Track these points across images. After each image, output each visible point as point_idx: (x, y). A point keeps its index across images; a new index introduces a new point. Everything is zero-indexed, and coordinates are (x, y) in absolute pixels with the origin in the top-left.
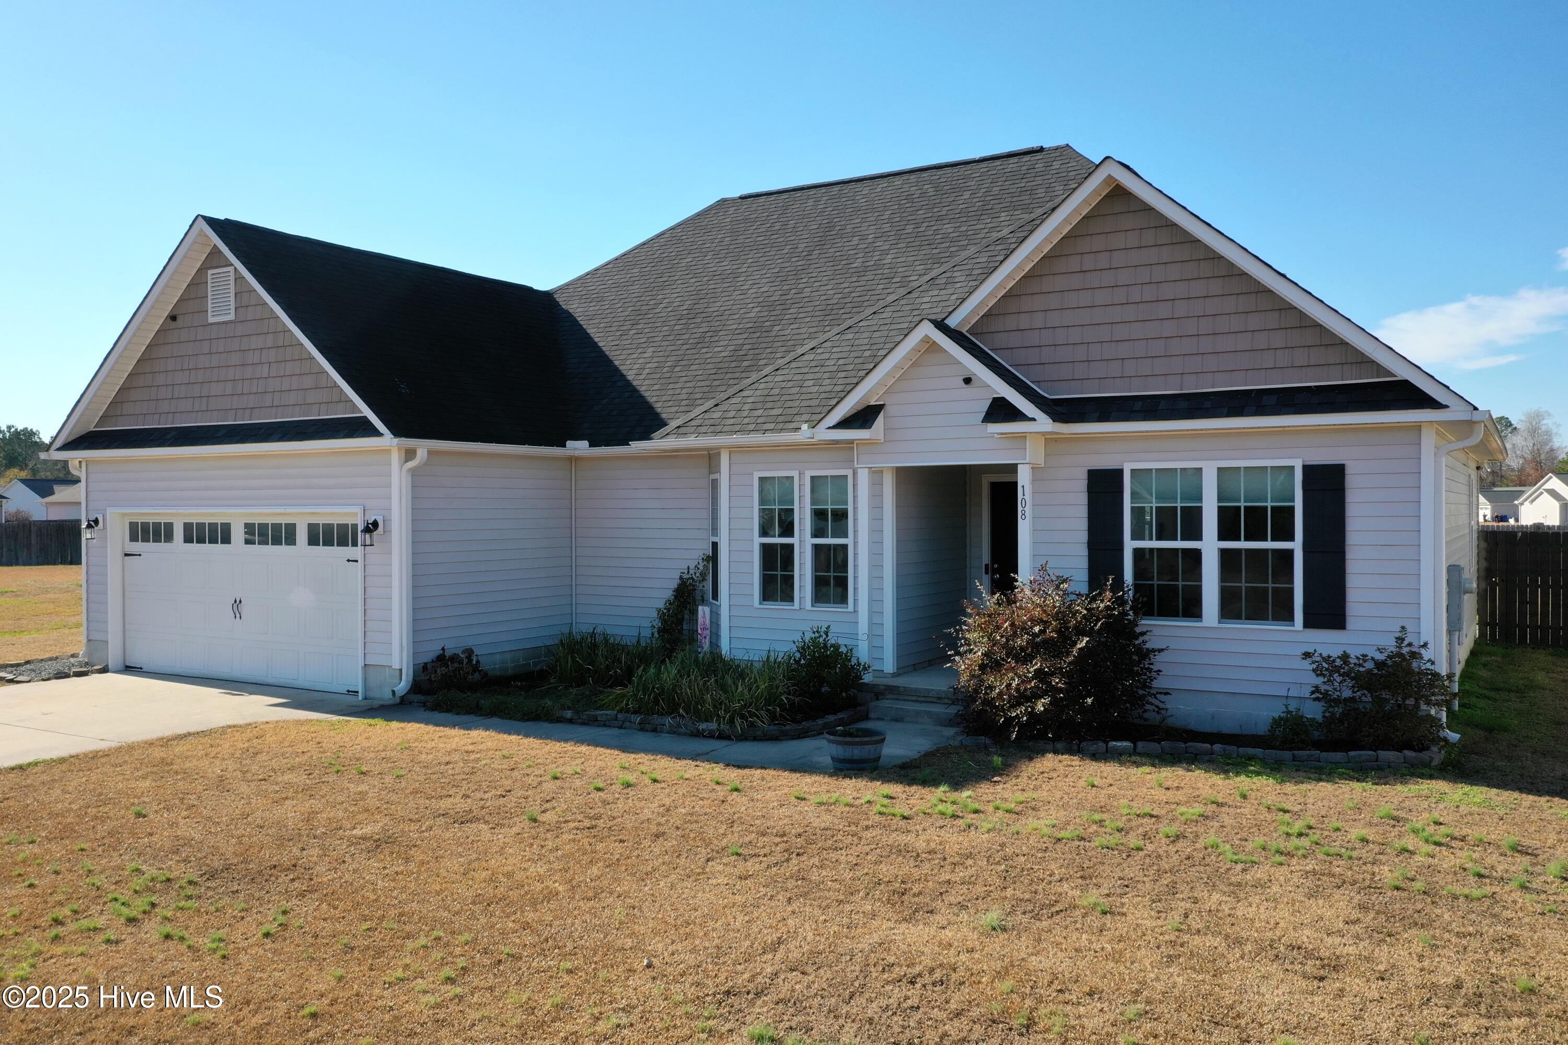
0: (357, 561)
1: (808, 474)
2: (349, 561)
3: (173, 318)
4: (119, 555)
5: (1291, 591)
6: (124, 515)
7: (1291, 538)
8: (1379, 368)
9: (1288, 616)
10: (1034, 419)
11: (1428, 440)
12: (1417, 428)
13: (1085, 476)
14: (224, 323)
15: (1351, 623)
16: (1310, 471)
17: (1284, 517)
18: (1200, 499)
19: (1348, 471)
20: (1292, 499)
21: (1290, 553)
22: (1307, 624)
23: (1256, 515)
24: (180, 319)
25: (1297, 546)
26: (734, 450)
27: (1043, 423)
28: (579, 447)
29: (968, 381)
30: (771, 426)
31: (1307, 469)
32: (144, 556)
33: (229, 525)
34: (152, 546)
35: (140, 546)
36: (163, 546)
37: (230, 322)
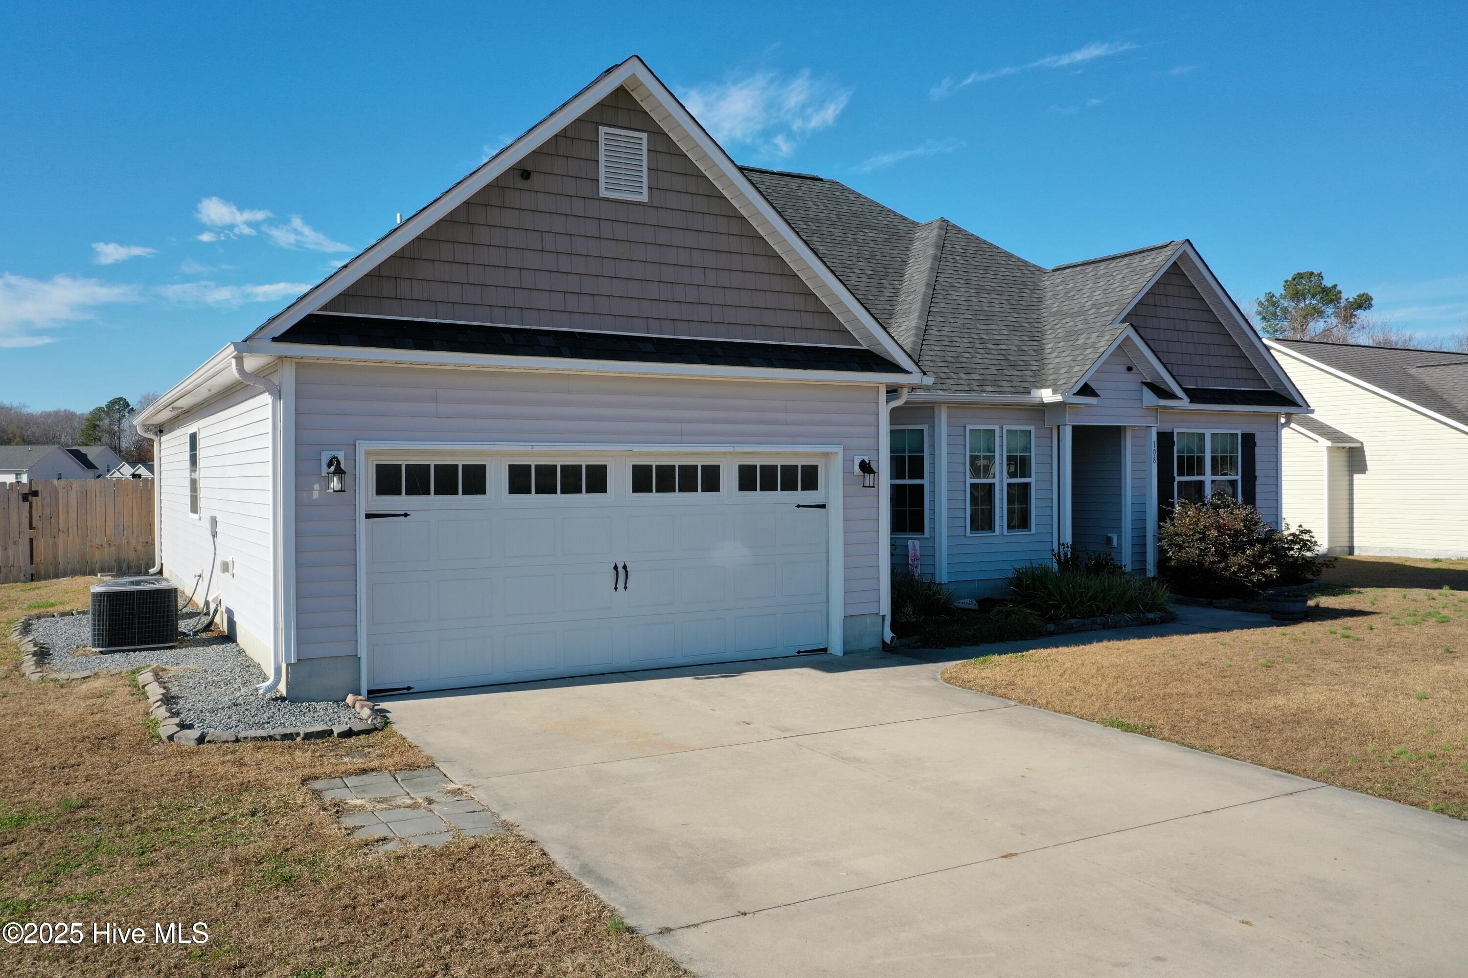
2: (798, 506)
3: (526, 175)
4: (360, 516)
6: (368, 453)
7: (1237, 474)
12: (1278, 415)
14: (626, 202)
17: (1233, 460)
18: (1204, 452)
19: (1256, 437)
20: (1237, 452)
21: (1236, 482)
23: (1224, 460)
24: (536, 181)
25: (1239, 478)
26: (953, 406)
29: (1130, 369)
31: (1243, 435)
32: (413, 516)
33: (604, 468)
34: (433, 501)
35: (401, 502)
36: (461, 500)
37: (639, 204)
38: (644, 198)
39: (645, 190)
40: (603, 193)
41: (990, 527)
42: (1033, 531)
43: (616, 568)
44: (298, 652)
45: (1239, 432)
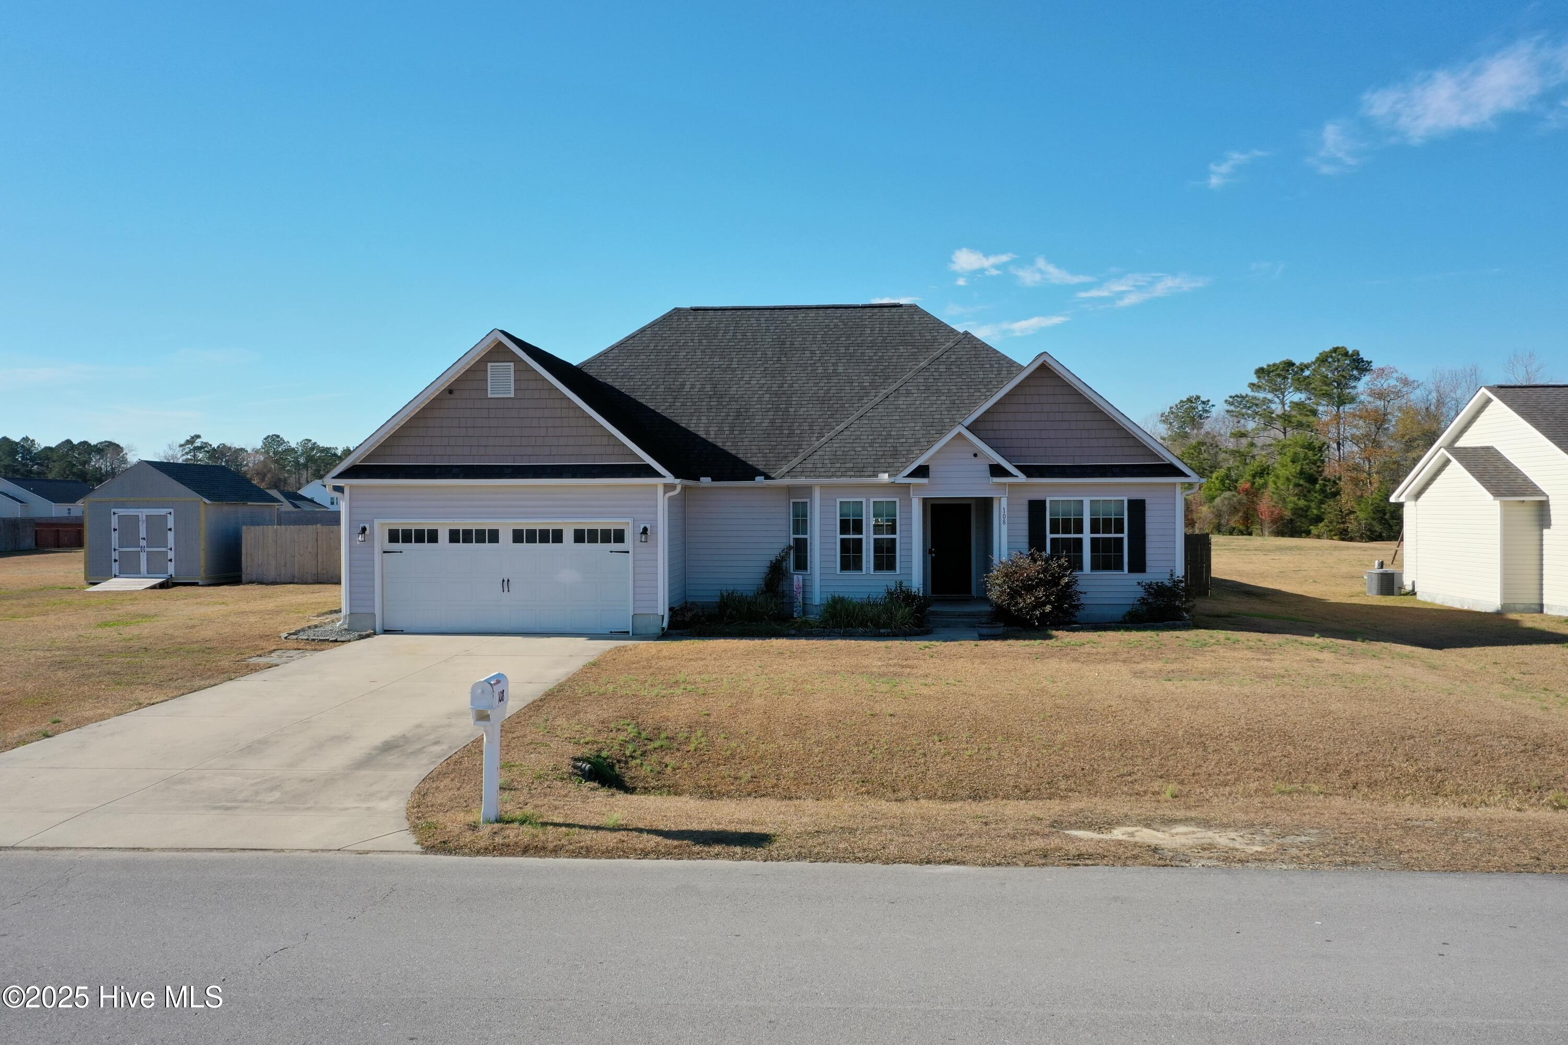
0: (628, 552)
1: (872, 500)
3: (451, 392)
4: (381, 552)
5: (1122, 556)
6: (383, 524)
7: (1122, 532)
8: (1159, 459)
9: (1122, 569)
10: (1017, 476)
11: (1178, 490)
12: (1174, 484)
13: (1027, 503)
14: (503, 398)
15: (1148, 569)
16: (1131, 502)
17: (1119, 522)
18: (1082, 515)
19: (1146, 502)
20: (1123, 515)
21: (1122, 539)
22: (1130, 571)
23: (1107, 522)
24: (456, 394)
25: (1125, 536)
26: (822, 487)
27: (1022, 478)
28: (706, 481)
29: (975, 455)
30: (853, 473)
31: (1130, 502)
32: (404, 552)
33: (497, 531)
34: (413, 546)
35: (400, 546)
36: (426, 546)
37: (510, 398)
38: (512, 395)
39: (513, 392)
40: (490, 396)
41: (858, 567)
42: (898, 571)
43: (503, 581)
44: (350, 610)
45: (1126, 500)
